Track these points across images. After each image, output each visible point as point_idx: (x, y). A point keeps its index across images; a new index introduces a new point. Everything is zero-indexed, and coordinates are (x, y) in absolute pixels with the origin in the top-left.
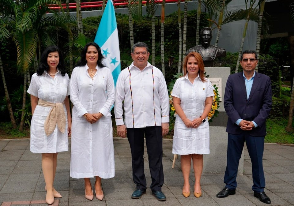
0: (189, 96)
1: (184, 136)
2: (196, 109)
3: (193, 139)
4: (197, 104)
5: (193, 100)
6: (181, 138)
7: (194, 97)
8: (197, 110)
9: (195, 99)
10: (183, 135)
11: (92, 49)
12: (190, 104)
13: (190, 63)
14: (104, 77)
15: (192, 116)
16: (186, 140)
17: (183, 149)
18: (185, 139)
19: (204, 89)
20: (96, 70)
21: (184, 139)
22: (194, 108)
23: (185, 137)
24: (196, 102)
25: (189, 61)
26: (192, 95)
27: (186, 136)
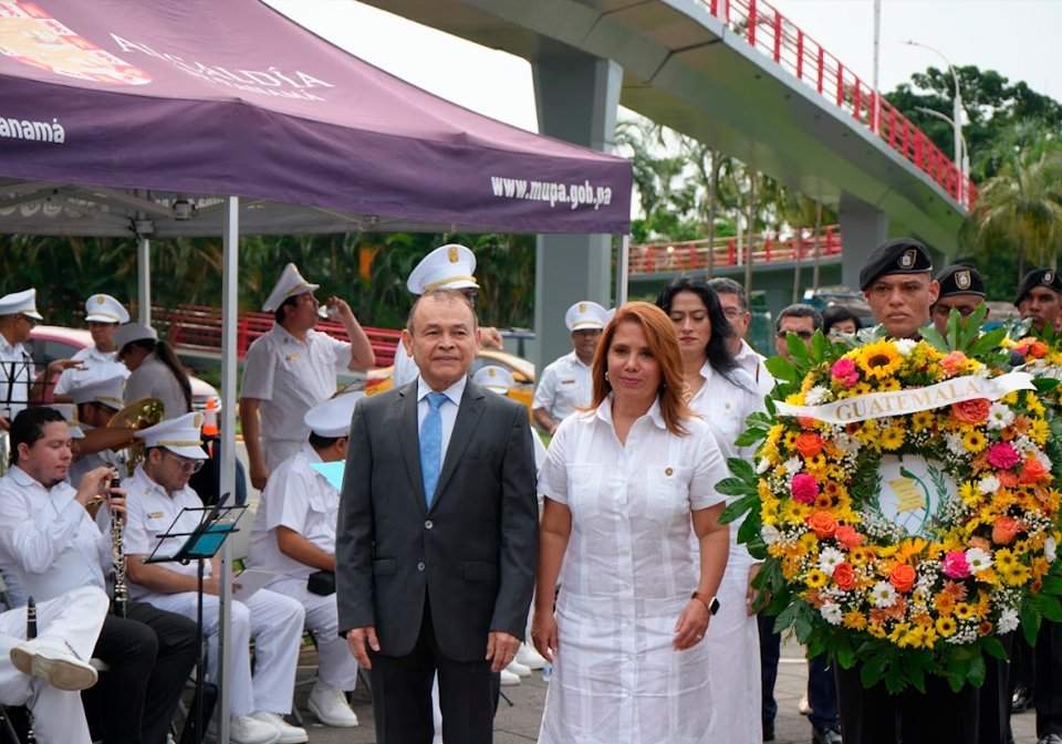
0: (601, 498)
1: (585, 678)
2: (634, 559)
3: (624, 695)
4: (638, 536)
5: (617, 518)
6: (573, 688)
7: (622, 507)
8: (638, 564)
9: (625, 513)
10: (581, 672)
11: (686, 303)
12: (607, 534)
13: (623, 350)
14: (728, 406)
15: (618, 590)
16: (594, 697)
17: (578, 733)
18: (590, 693)
19: (669, 472)
20: (703, 380)
21: (585, 691)
22: (626, 554)
23: (589, 682)
24: (633, 531)
25: (619, 340)
26: (617, 496)
27: (592, 679)
